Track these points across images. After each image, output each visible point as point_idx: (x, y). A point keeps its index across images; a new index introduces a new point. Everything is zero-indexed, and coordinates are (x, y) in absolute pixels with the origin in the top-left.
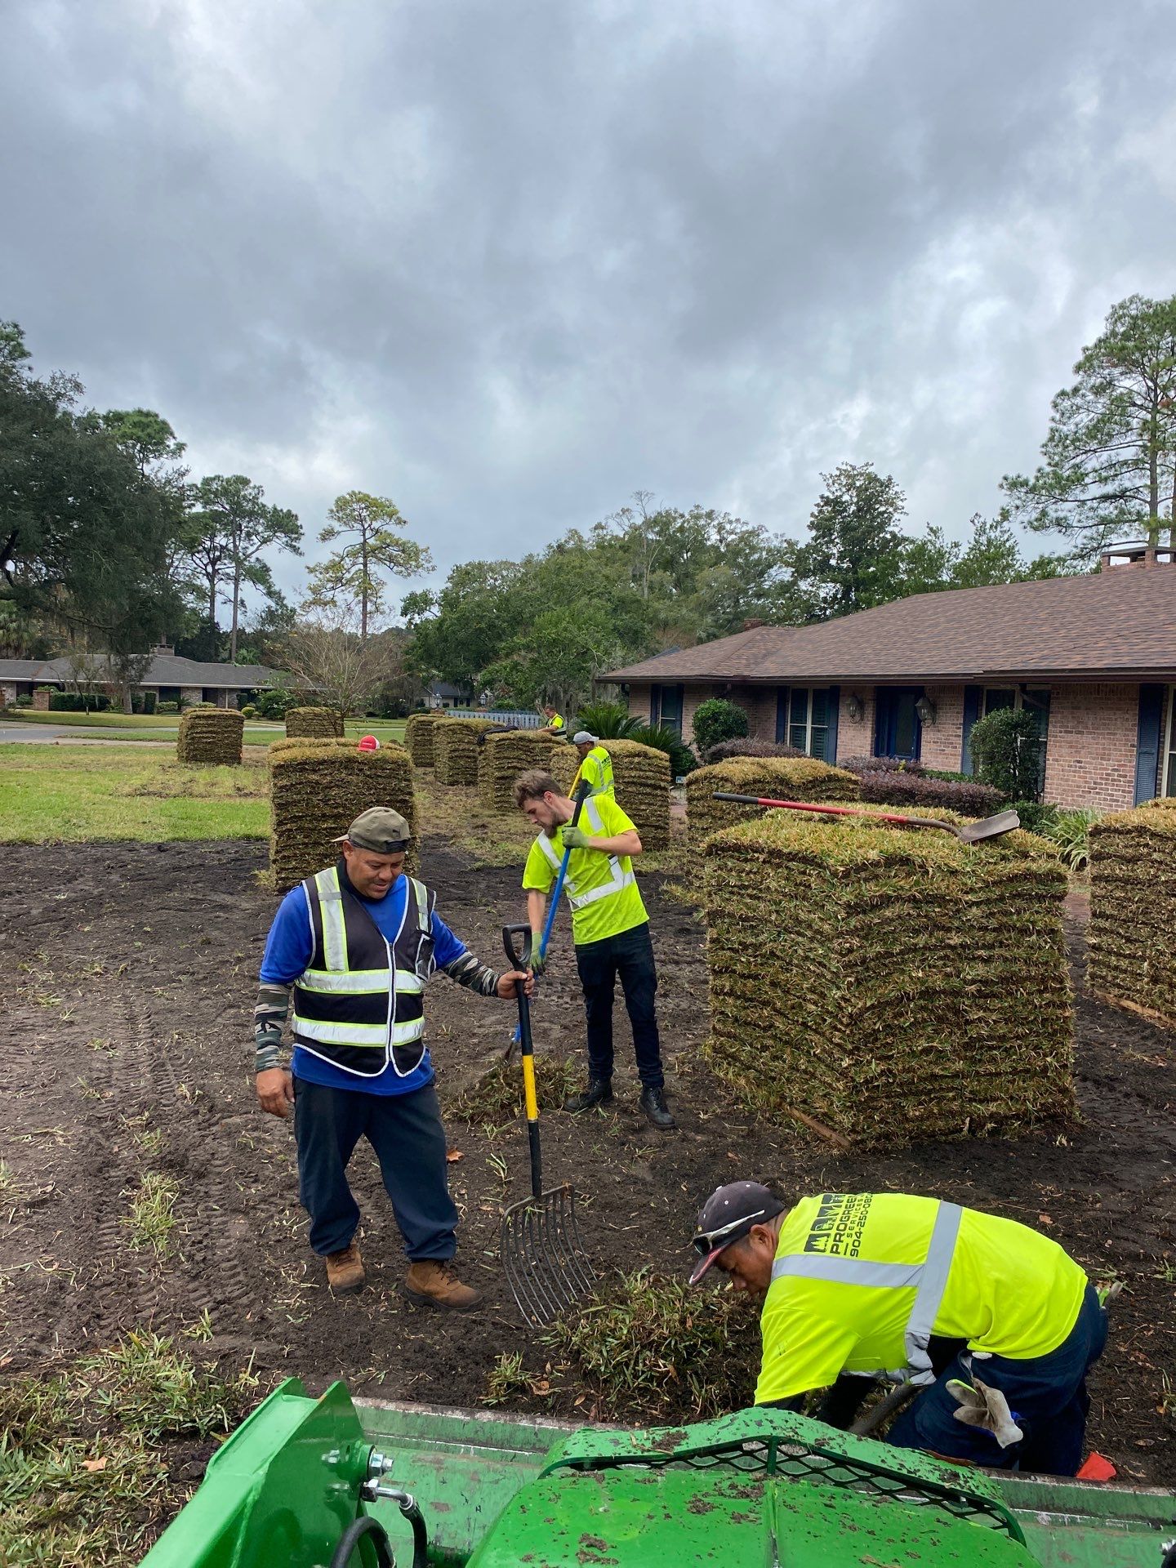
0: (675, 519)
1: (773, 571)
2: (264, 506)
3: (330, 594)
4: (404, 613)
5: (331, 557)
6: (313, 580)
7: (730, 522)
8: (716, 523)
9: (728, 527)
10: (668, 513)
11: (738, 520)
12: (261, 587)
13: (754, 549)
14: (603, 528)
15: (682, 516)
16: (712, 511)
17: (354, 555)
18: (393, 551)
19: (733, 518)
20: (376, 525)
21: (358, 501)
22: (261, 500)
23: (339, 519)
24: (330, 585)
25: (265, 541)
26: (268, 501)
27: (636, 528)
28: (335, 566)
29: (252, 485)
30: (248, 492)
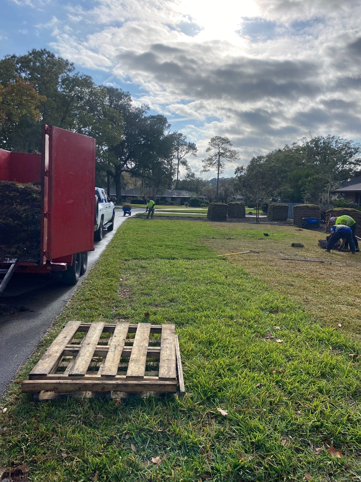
0: (321, 139)
1: (355, 156)
2: (186, 142)
3: (208, 168)
4: (235, 173)
5: (209, 157)
6: (204, 164)
7: (340, 140)
8: (335, 140)
9: (339, 141)
10: (319, 138)
11: (342, 139)
12: (185, 167)
13: (349, 148)
14: (296, 144)
15: (323, 138)
16: (334, 136)
17: (216, 155)
18: (228, 154)
19: (340, 138)
20: (223, 146)
21: (218, 139)
22: (186, 140)
23: (211, 145)
24: (209, 165)
25: (187, 153)
26: (187, 141)
27: (307, 143)
28: (210, 159)
29: (183, 136)
30: (182, 138)
